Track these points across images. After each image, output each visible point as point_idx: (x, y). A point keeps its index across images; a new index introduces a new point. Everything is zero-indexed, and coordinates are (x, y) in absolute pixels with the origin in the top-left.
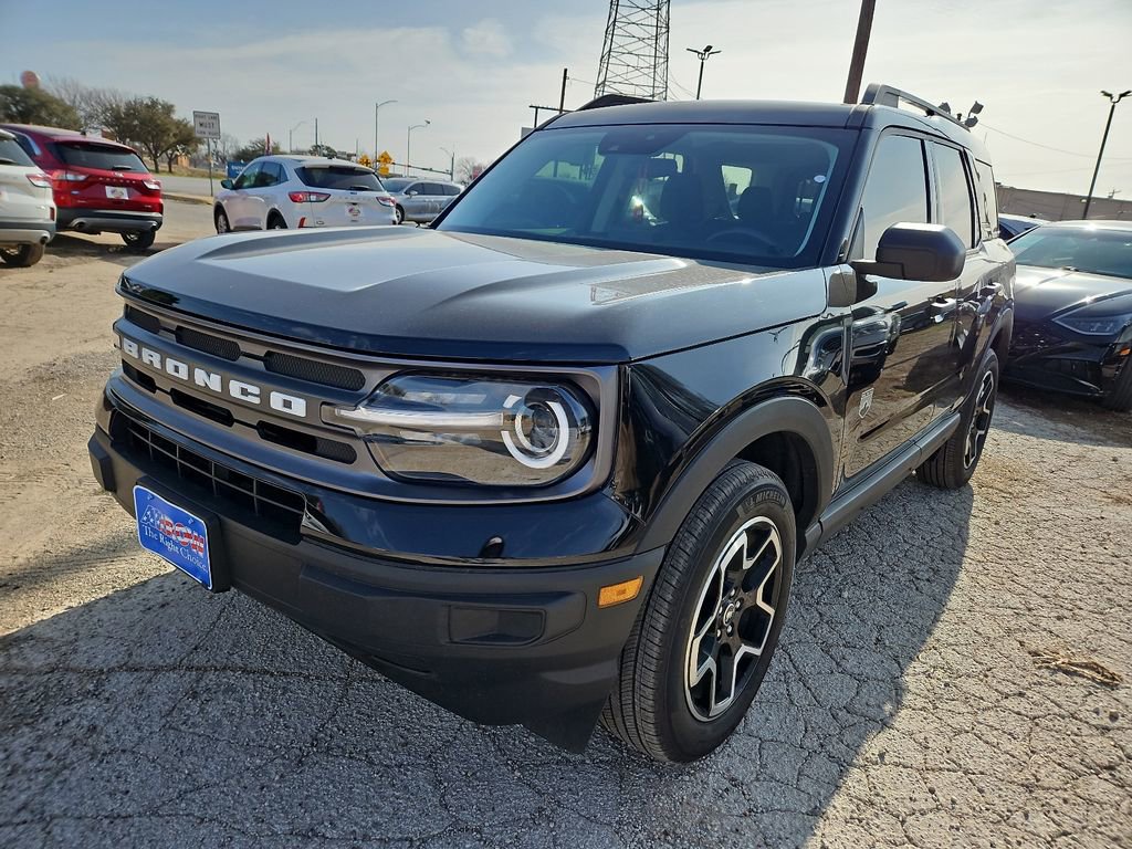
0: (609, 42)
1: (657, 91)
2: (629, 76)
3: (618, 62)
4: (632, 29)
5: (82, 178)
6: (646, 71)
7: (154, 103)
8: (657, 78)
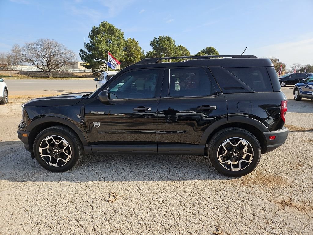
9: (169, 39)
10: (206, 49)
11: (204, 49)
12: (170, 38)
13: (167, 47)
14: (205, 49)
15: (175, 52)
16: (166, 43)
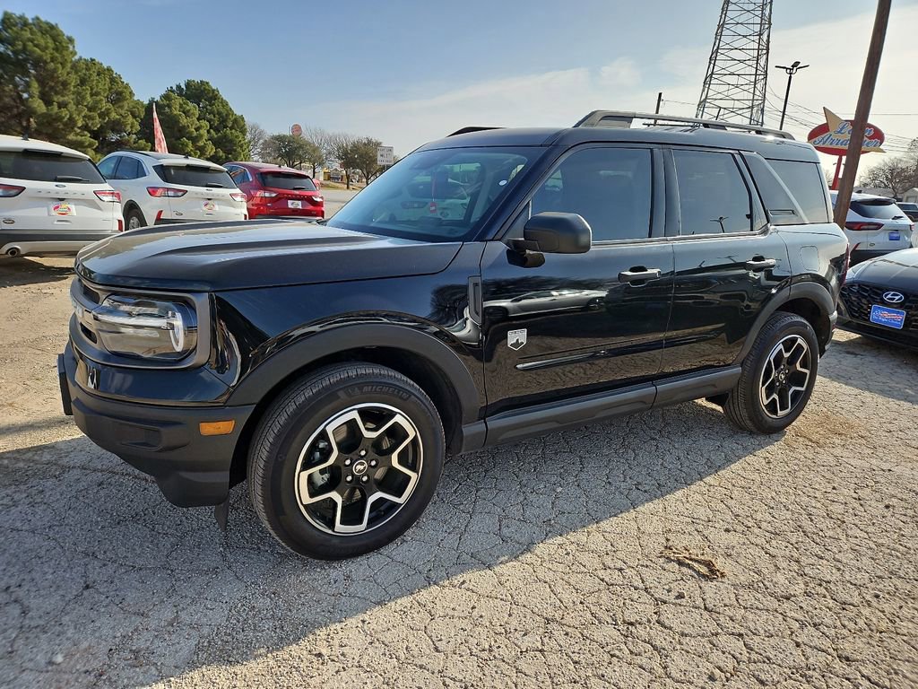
0: (712, 65)
1: (756, 103)
2: (730, 92)
3: (720, 82)
4: (735, 54)
5: (274, 195)
6: (746, 87)
7: (370, 142)
8: (757, 93)
9: (50, 31)
10: (188, 85)
11: (179, 87)
12: (52, 27)
13: (47, 57)
14: (183, 87)
15: (83, 82)
16: (42, 42)
